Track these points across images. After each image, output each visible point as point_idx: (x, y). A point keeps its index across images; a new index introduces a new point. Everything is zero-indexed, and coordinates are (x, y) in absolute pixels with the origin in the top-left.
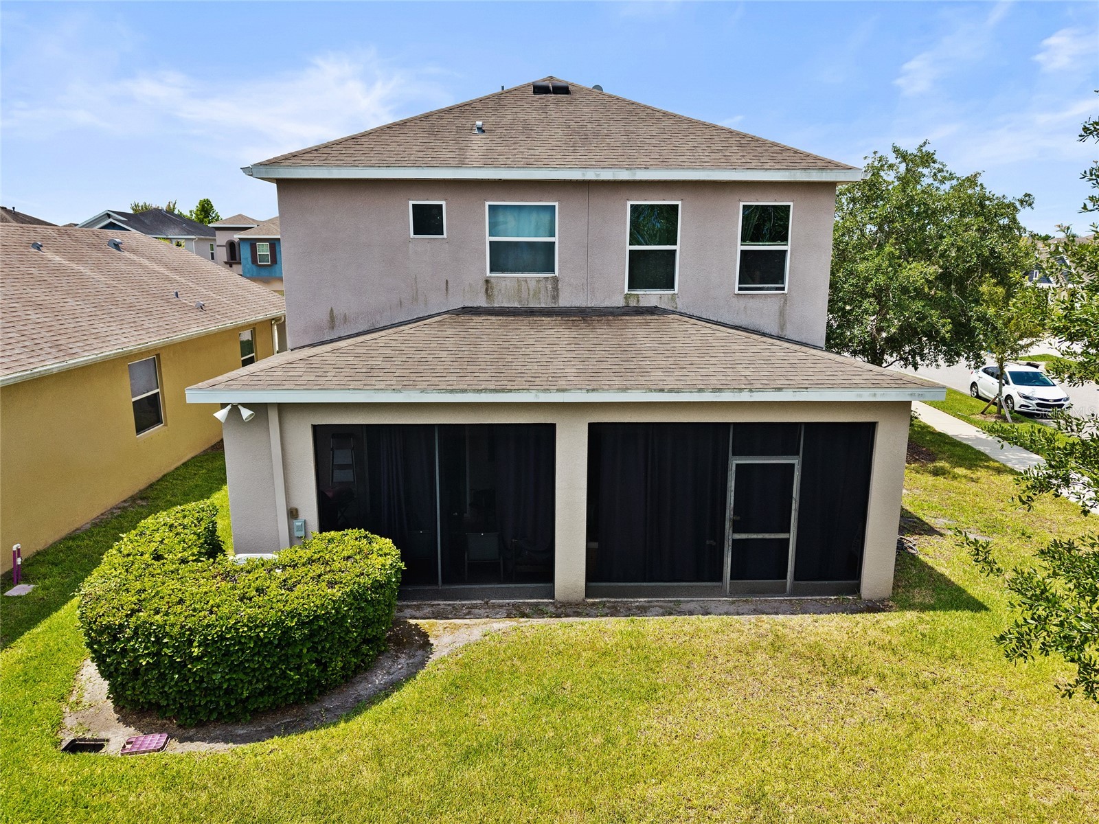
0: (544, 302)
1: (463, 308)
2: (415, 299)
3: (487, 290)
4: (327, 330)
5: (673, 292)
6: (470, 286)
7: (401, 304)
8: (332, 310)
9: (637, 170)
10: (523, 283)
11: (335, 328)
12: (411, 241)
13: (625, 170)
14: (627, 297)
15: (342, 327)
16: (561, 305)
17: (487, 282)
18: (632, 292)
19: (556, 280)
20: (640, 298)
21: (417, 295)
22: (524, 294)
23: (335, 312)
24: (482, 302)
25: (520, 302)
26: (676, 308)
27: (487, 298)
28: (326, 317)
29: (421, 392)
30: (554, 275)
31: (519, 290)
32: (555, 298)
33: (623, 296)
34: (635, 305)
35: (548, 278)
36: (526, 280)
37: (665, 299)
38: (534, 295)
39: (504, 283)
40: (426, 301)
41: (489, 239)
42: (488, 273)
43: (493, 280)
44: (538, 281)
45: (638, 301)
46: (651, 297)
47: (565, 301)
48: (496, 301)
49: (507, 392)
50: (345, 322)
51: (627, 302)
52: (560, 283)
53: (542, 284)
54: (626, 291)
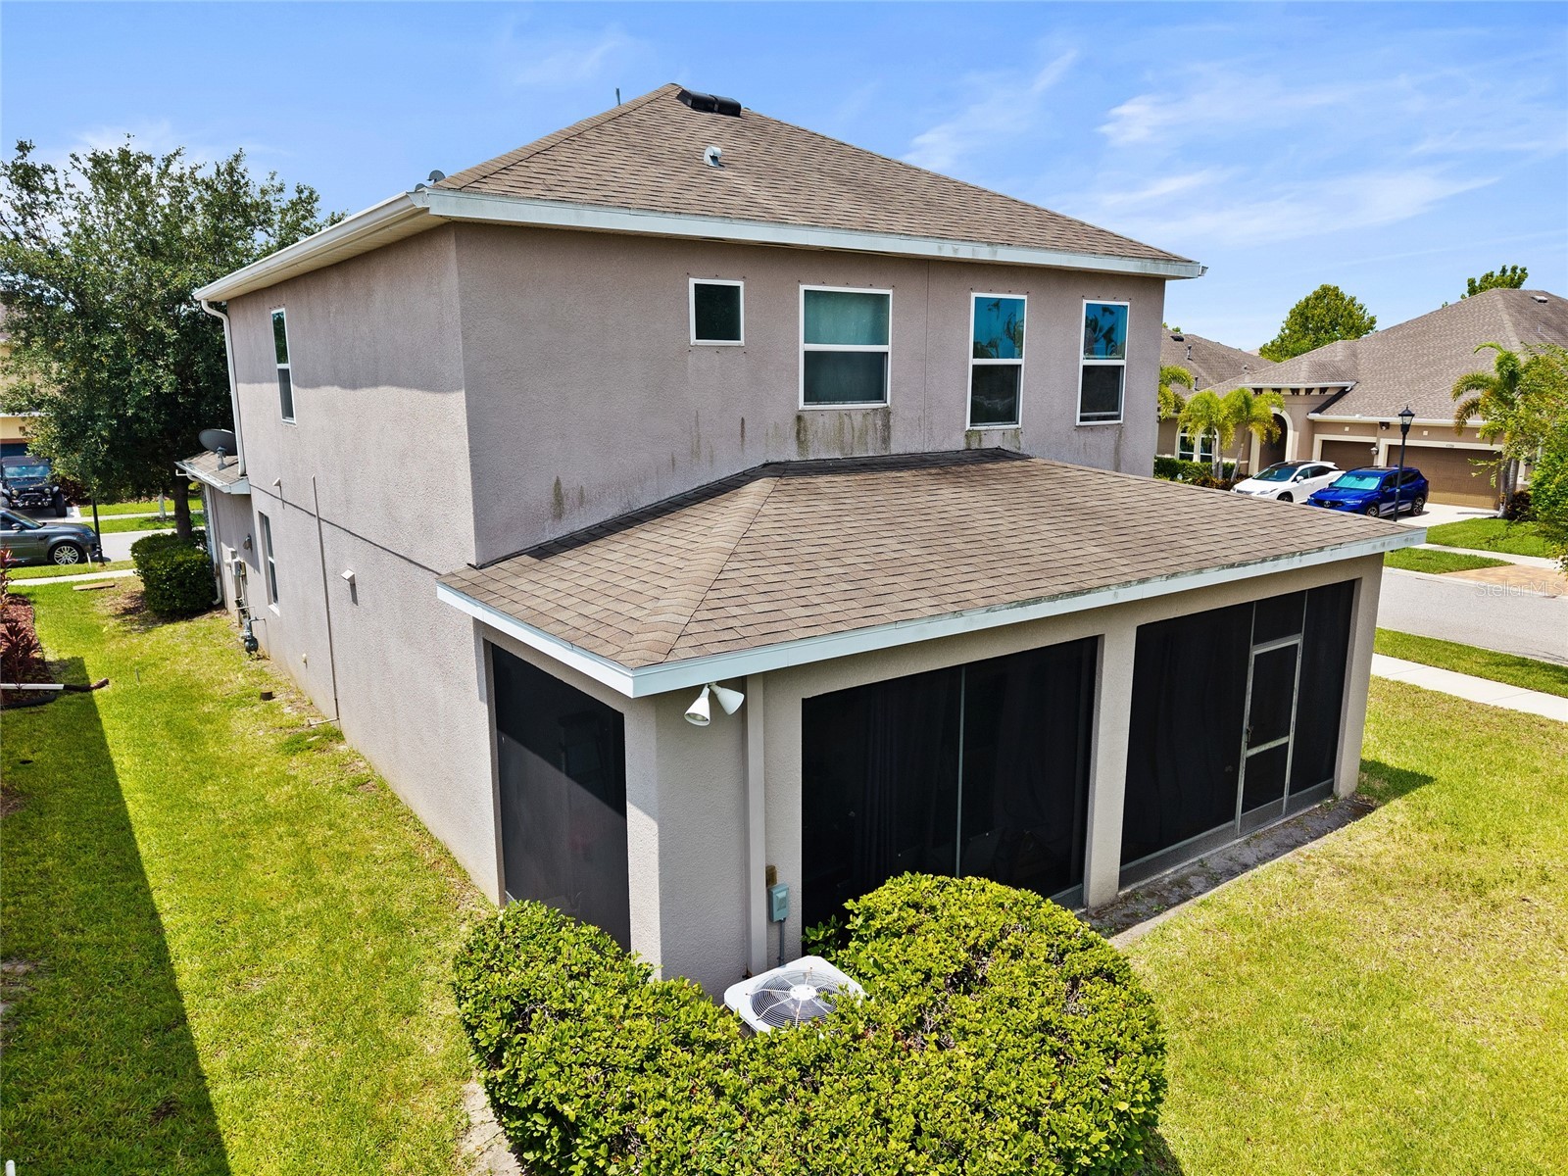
0: (871, 450)
1: (765, 465)
2: (695, 453)
3: (798, 433)
4: (550, 521)
5: (1017, 426)
6: (776, 426)
7: (674, 465)
8: (558, 483)
9: (1000, 246)
10: (846, 419)
11: (564, 517)
12: (691, 350)
13: (986, 245)
14: (968, 435)
15: (576, 512)
16: (893, 452)
17: (799, 418)
18: (975, 428)
19: (887, 412)
20: (983, 436)
21: (699, 447)
22: (848, 437)
23: (564, 485)
24: (791, 453)
25: (842, 449)
26: (1019, 448)
27: (799, 447)
28: (548, 497)
29: (988, 611)
30: (885, 405)
31: (841, 429)
32: (886, 440)
33: (964, 434)
34: (977, 447)
35: (877, 409)
36: (849, 414)
37: (1008, 436)
38: (860, 438)
39: (821, 420)
40: (712, 457)
41: (804, 347)
42: (801, 405)
43: (806, 416)
44: (866, 414)
45: (980, 440)
46: (994, 434)
47: (897, 447)
48: (811, 451)
49: (1085, 594)
50: (581, 504)
51: (968, 443)
52: (892, 417)
53: (870, 418)
54: (968, 427)
